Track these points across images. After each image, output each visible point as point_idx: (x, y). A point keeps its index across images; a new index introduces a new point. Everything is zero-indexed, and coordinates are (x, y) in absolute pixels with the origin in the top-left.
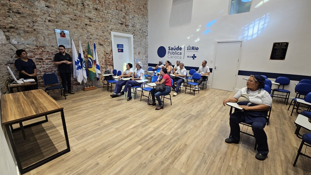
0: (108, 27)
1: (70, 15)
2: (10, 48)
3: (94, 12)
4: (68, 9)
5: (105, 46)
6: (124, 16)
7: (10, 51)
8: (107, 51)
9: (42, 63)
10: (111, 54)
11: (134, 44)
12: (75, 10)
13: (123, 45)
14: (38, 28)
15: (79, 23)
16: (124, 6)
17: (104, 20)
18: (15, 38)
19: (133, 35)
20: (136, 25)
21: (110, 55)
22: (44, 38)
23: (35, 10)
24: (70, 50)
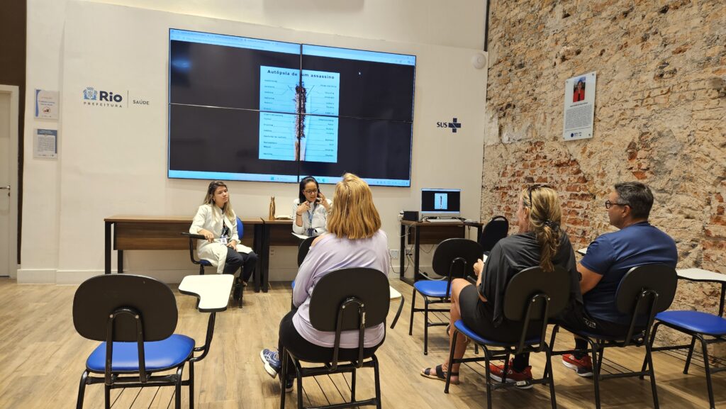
2: (500, 153)
7: (500, 159)
18: (508, 128)
24: (589, 145)
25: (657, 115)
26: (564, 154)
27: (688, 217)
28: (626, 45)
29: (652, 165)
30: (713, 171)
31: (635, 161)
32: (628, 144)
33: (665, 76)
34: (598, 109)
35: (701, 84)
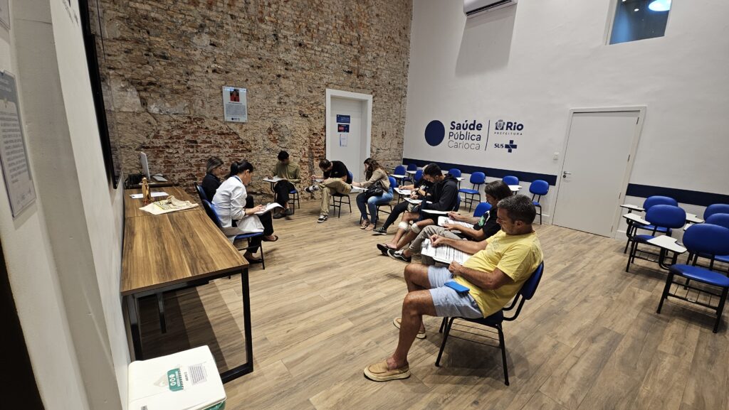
0: (321, 79)
1: (250, 59)
2: (146, 120)
3: (295, 51)
4: (248, 46)
5: (312, 119)
6: (355, 56)
7: (146, 125)
8: (314, 129)
9: (195, 149)
10: (322, 134)
11: (373, 114)
12: (261, 49)
13: (349, 117)
14: (195, 84)
15: (266, 74)
16: (357, 35)
17: (314, 65)
18: (156, 102)
19: (371, 96)
20: (380, 75)
21: (320, 138)
22: (203, 103)
23: (193, 52)
24: (245, 126)
25: (280, 118)
26: (225, 128)
29: (280, 138)
31: (272, 135)
32: (267, 128)
35: (296, 111)
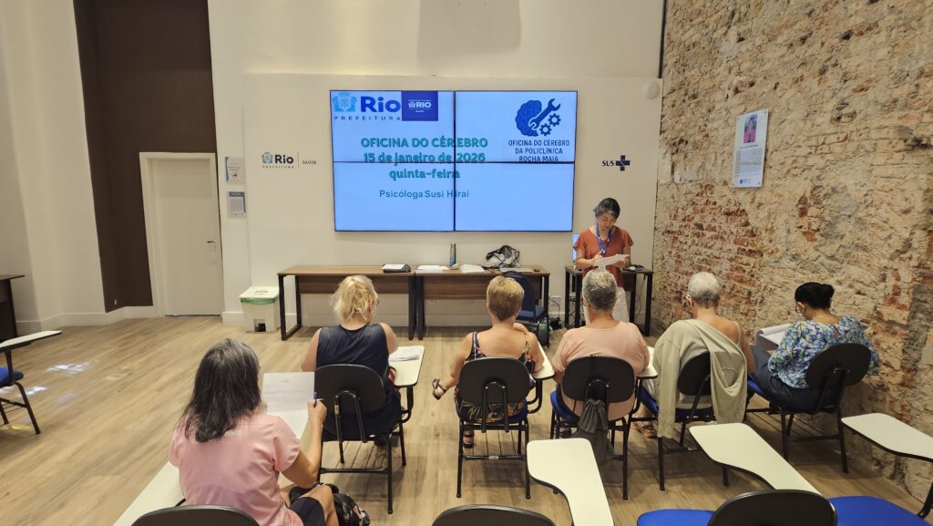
18: (680, 166)
24: (758, 195)
25: (832, 167)
26: (733, 202)
27: (859, 293)
28: (802, 78)
29: (823, 226)
30: (890, 241)
31: (806, 218)
32: (798, 198)
33: (843, 119)
34: (769, 153)
35: (884, 133)
